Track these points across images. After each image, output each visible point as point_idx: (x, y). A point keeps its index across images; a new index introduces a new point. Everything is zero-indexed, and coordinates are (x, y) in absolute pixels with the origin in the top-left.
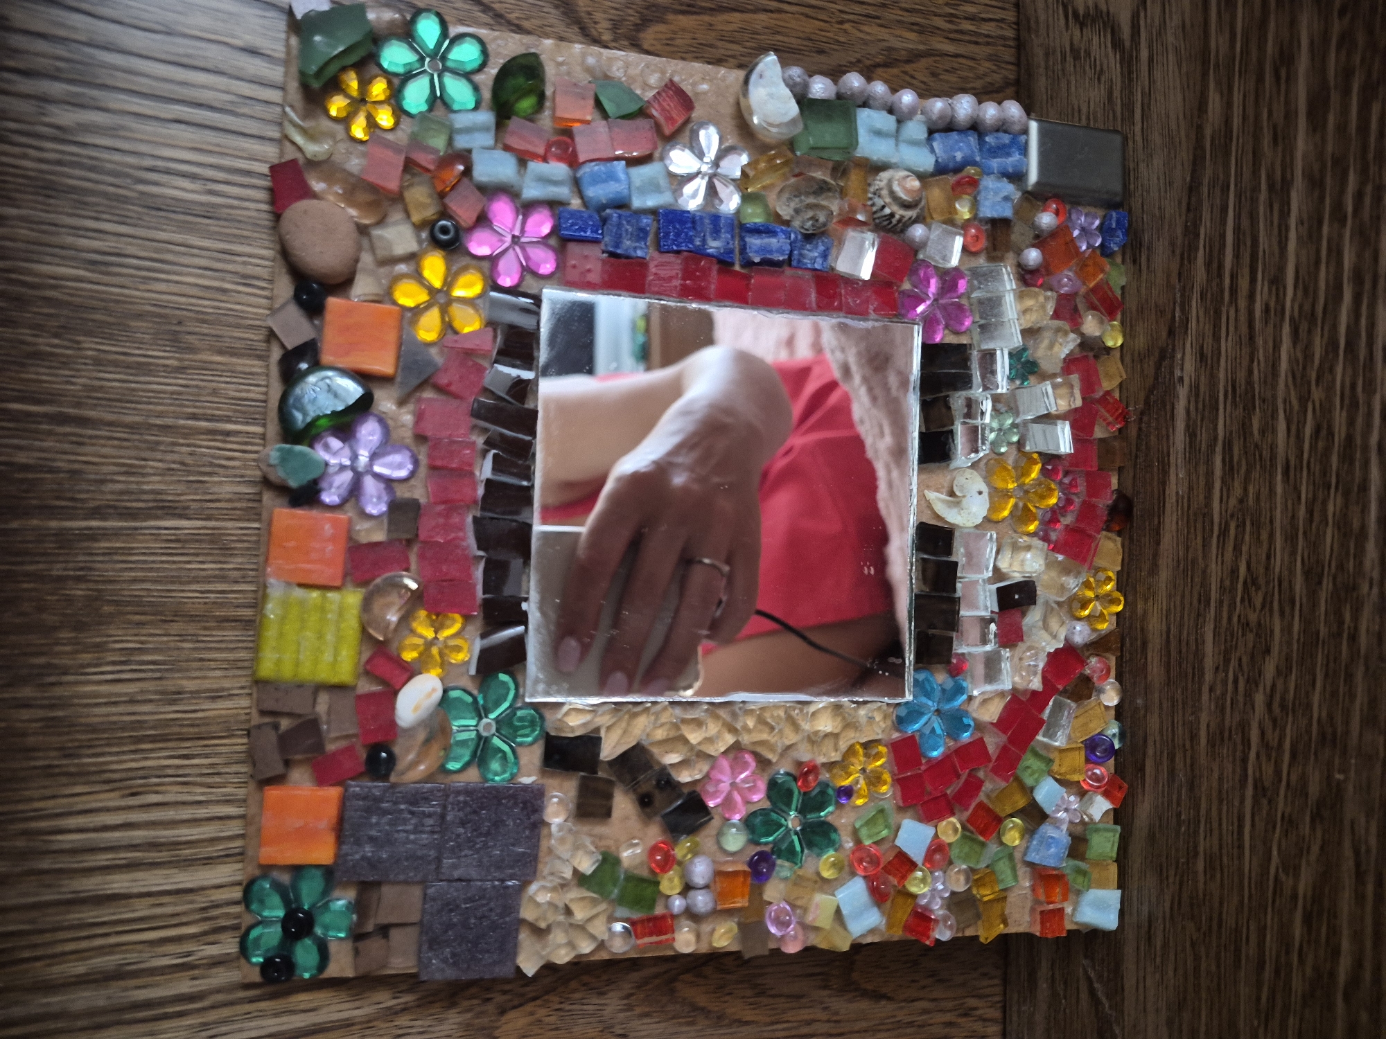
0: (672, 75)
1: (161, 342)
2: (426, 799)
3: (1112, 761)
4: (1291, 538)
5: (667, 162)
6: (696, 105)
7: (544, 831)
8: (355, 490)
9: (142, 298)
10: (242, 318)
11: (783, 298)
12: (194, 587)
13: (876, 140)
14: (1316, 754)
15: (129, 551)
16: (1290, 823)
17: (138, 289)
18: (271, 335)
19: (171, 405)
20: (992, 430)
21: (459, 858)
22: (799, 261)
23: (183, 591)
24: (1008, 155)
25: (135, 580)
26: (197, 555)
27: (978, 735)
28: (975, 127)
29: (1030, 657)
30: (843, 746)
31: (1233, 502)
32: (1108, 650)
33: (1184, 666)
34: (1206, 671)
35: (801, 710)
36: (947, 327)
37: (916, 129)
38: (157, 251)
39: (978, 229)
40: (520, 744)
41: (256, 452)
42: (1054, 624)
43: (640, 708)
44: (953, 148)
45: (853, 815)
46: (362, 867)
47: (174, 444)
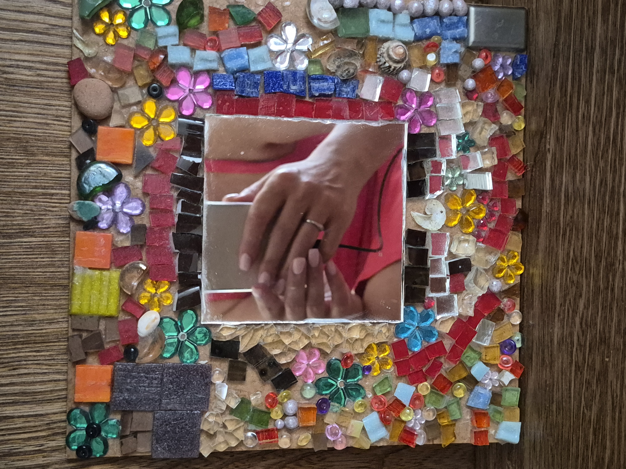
1: (18, 152)
2: (154, 371)
5: (268, 44)
6: (283, 14)
7: (213, 387)
8: (114, 221)
10: (57, 137)
11: (331, 114)
12: (39, 270)
13: (382, 25)
14: (598, 348)
15: (8, 254)
18: (71, 146)
19: (25, 182)
20: (448, 178)
21: (170, 399)
22: (339, 94)
23: (34, 272)
24: (457, 28)
25: (11, 268)
26: (41, 254)
27: (439, 340)
28: (437, 14)
29: (468, 299)
32: (514, 294)
33: (548, 303)
34: (557, 306)
35: (343, 327)
36: (423, 123)
37: (404, 18)
39: (439, 70)
40: (199, 345)
41: (66, 203)
42: (481, 281)
43: (260, 326)
44: (425, 27)
45: (372, 381)
46: (124, 403)
47: (27, 201)
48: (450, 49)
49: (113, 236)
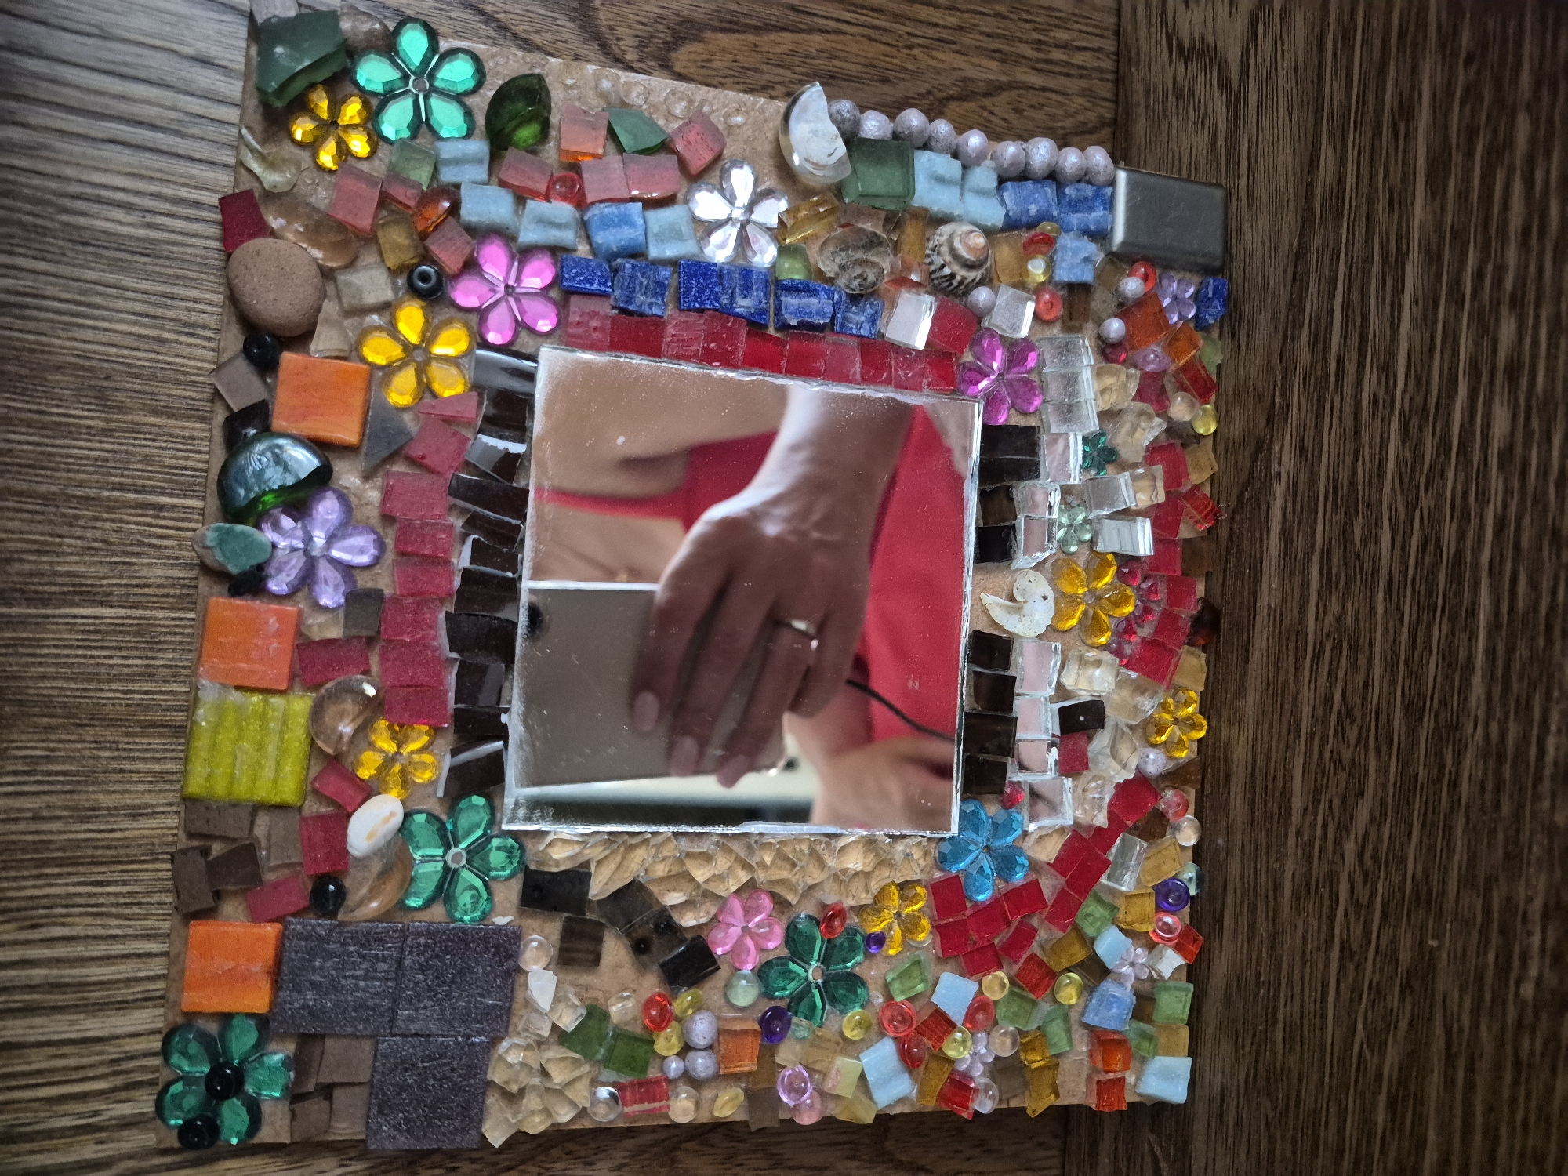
0: (701, 105)
1: (84, 400)
2: (380, 940)
3: (1187, 909)
4: (1391, 666)
5: (691, 205)
6: (728, 140)
7: (522, 980)
8: (307, 579)
9: (63, 348)
10: (183, 373)
11: (823, 368)
12: (114, 686)
13: (938, 188)
14: (1408, 915)
15: (38, 643)
16: (1378, 993)
17: (59, 337)
18: (217, 395)
19: (95, 473)
20: (1061, 526)
21: (417, 1010)
22: (843, 325)
23: (102, 690)
24: (1091, 209)
25: (43, 677)
26: (121, 649)
27: (1034, 876)
28: (1053, 176)
29: (1096, 788)
30: (875, 886)
31: (1329, 619)
32: (1186, 782)
33: (1270, 805)
34: (1294, 812)
35: (828, 845)
36: (1013, 405)
37: (984, 177)
38: (82, 292)
39: (1053, 295)
40: (495, 879)
41: (194, 530)
42: (1124, 751)
43: (639, 839)
44: (1027, 201)
45: (884, 966)
46: (303, 1017)
47: (96, 519)
48: (1075, 253)
49: (300, 614)
